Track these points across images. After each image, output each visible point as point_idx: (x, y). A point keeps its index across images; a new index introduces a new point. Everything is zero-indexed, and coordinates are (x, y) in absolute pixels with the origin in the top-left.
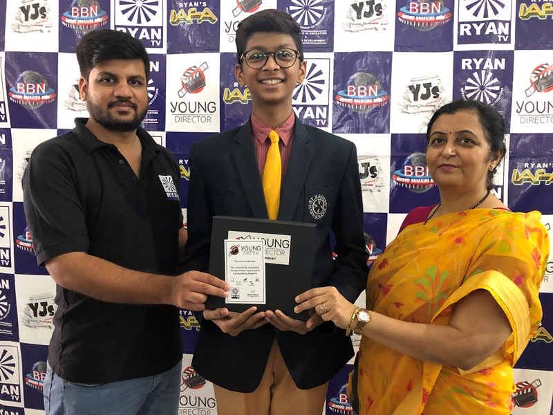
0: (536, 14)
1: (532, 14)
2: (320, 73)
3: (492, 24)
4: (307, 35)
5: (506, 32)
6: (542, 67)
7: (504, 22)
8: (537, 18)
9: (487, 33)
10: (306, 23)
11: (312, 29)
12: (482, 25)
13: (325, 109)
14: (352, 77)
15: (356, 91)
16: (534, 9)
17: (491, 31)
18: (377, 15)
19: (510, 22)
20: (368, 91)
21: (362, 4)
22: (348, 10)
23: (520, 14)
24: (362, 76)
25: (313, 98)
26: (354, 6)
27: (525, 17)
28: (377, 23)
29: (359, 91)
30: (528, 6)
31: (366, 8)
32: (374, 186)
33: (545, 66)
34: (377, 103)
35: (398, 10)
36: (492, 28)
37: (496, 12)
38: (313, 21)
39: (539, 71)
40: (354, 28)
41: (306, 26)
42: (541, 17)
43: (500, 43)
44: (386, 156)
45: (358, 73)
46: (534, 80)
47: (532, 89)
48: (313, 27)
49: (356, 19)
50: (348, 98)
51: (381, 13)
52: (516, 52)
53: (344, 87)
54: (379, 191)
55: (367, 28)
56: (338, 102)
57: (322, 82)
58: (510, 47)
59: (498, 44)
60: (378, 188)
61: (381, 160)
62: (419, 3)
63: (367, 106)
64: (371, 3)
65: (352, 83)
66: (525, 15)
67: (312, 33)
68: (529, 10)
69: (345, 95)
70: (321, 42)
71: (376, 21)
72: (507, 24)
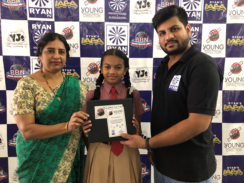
0: (212, 8)
1: (210, 8)
2: (124, 32)
3: (194, 13)
4: (118, 15)
5: (200, 16)
6: (213, 31)
7: (199, 12)
8: (212, 10)
9: (192, 16)
10: (117, 9)
11: (121, 12)
12: (190, 13)
13: (126, 47)
14: (137, 34)
15: (139, 40)
16: (211, 6)
17: (194, 15)
18: (148, 7)
19: (201, 12)
20: (144, 40)
21: (141, 2)
22: (136, 4)
23: (205, 8)
24: (141, 33)
25: (121, 43)
26: (138, 3)
27: (207, 10)
28: (148, 11)
29: (140, 40)
30: (208, 5)
31: (143, 4)
32: (146, 80)
33: (214, 30)
34: (148, 45)
35: (156, 5)
36: (194, 14)
37: (196, 7)
38: (121, 8)
39: (212, 32)
40: (138, 12)
41: (117, 11)
42: (214, 10)
43: (197, 20)
44: (151, 67)
45: (140, 32)
46: (210, 36)
47: (209, 40)
48: (120, 11)
49: (139, 8)
50: (136, 43)
51: (149, 6)
52: (203, 24)
53: (134, 38)
54: (148, 82)
55: (144, 12)
56: (131, 45)
57: (125, 36)
58: (201, 22)
59: (196, 21)
60: (148, 81)
61: (149, 69)
62: (165, 3)
63: (143, 46)
64: (145, 2)
65: (138, 36)
66: (207, 9)
67: (120, 14)
68: (209, 7)
69: (134, 41)
70: (124, 18)
71: (147, 10)
72: (200, 13)
